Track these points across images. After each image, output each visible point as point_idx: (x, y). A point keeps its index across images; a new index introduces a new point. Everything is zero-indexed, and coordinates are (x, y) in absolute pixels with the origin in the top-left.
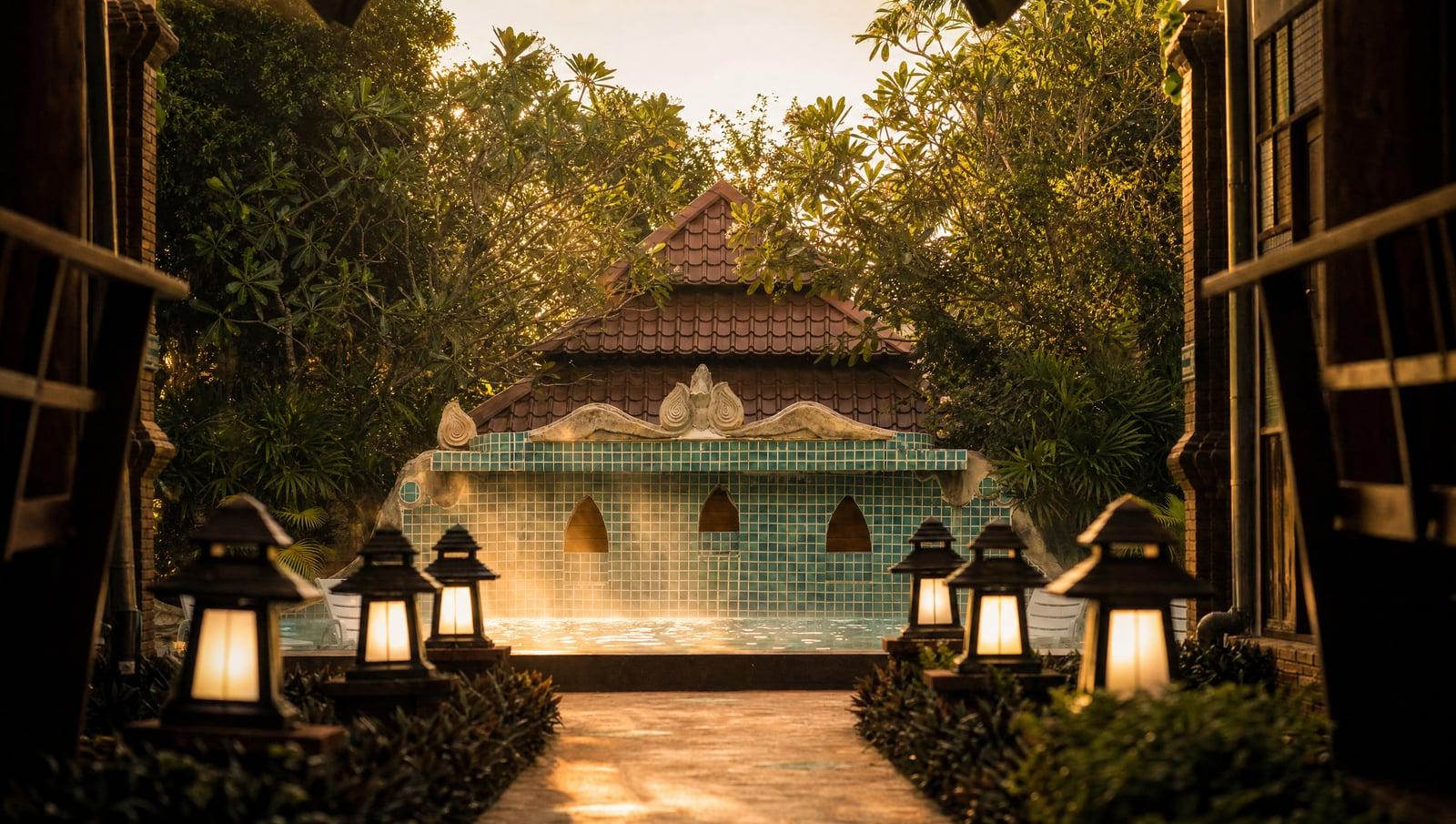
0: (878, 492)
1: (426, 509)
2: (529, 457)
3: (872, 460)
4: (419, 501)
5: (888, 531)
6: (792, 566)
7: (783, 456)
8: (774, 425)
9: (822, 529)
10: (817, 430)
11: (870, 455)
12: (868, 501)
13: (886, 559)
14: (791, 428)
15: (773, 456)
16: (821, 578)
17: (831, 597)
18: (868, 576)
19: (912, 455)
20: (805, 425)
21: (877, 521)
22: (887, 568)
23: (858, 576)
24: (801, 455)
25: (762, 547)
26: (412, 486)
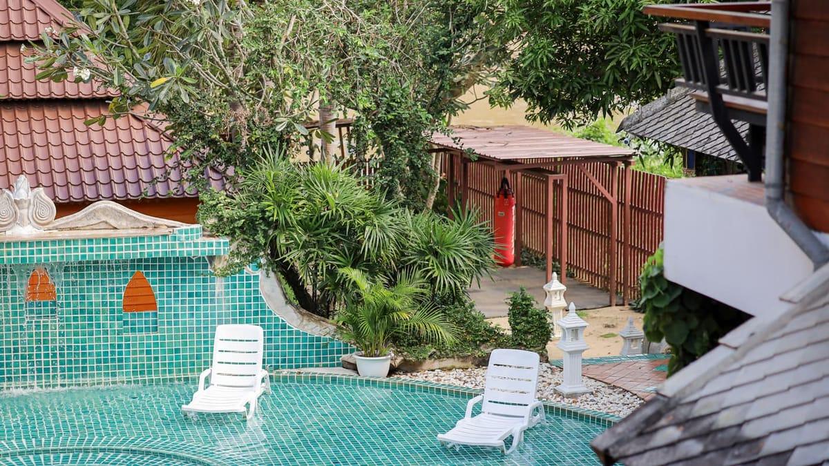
3: (156, 249)
5: (169, 296)
6: (98, 326)
7: (91, 250)
8: (80, 220)
9: (119, 297)
10: (113, 223)
11: (157, 247)
12: (154, 274)
13: (168, 316)
14: (94, 221)
15: (83, 250)
16: (119, 332)
17: (128, 346)
18: (155, 329)
19: (188, 245)
20: (104, 219)
21: (161, 289)
22: (169, 323)
23: (147, 329)
24: (105, 249)
25: (75, 312)
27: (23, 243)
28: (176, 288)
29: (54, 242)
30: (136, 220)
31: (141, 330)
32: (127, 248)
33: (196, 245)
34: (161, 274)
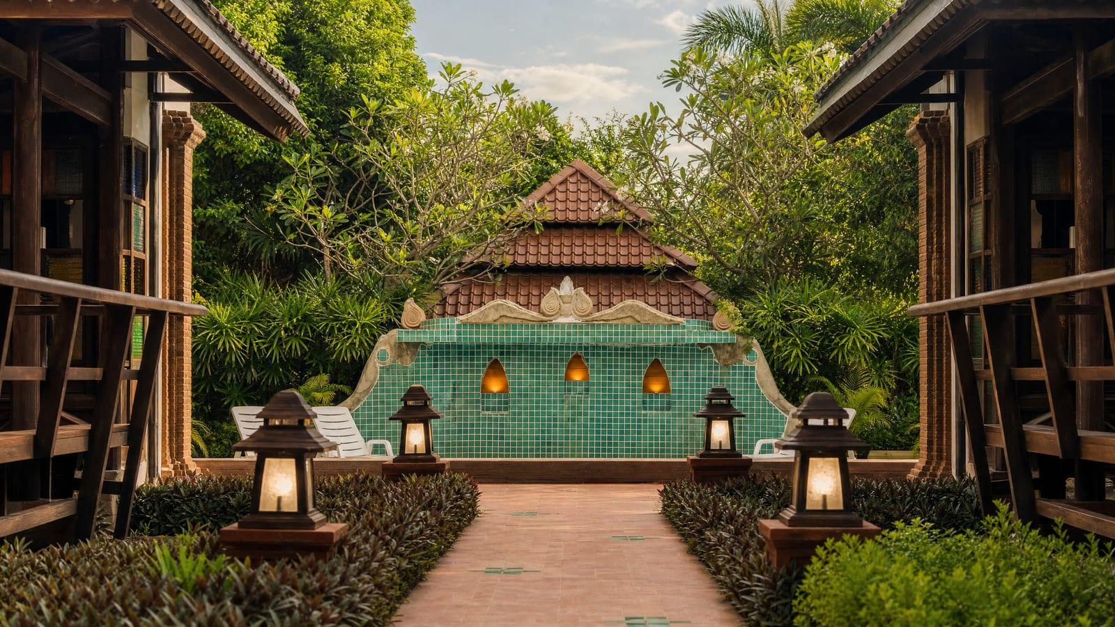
0: (674, 356)
1: (393, 366)
2: (458, 334)
3: (671, 337)
4: (389, 361)
5: (680, 380)
6: (622, 402)
8: (611, 314)
9: (640, 379)
10: (637, 317)
11: (670, 334)
12: (668, 362)
13: (680, 398)
14: (623, 315)
15: (610, 334)
16: (640, 409)
17: (645, 421)
18: (668, 409)
19: (695, 334)
20: (630, 314)
21: (674, 374)
22: (680, 403)
23: (662, 409)
25: (604, 390)
26: (384, 352)
27: (563, 327)
28: (686, 374)
29: (588, 326)
31: (657, 409)
34: (674, 362)
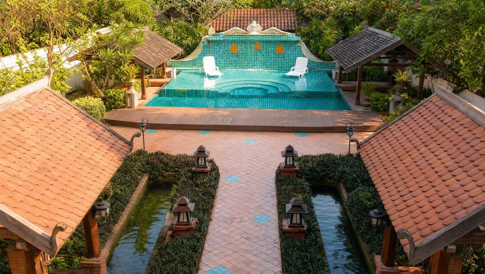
0: (285, 43)
1: (206, 46)
2: (224, 38)
3: (285, 38)
4: (205, 44)
5: (287, 50)
6: (270, 56)
7: (268, 38)
8: (267, 31)
11: (284, 38)
12: (283, 45)
13: (287, 55)
14: (270, 32)
15: (267, 38)
16: (275, 58)
17: (277, 61)
18: (284, 58)
19: (291, 38)
20: (273, 31)
21: (285, 48)
22: (287, 56)
23: (282, 57)
24: (272, 38)
25: (265, 52)
26: (203, 41)
27: (253, 36)
28: (289, 48)
29: (260, 36)
30: (280, 32)
31: (280, 57)
32: (277, 38)
33: (293, 38)
34: (285, 45)
